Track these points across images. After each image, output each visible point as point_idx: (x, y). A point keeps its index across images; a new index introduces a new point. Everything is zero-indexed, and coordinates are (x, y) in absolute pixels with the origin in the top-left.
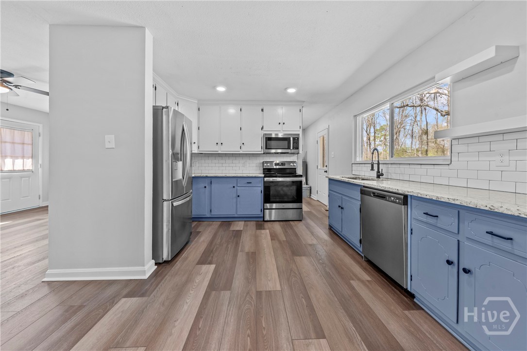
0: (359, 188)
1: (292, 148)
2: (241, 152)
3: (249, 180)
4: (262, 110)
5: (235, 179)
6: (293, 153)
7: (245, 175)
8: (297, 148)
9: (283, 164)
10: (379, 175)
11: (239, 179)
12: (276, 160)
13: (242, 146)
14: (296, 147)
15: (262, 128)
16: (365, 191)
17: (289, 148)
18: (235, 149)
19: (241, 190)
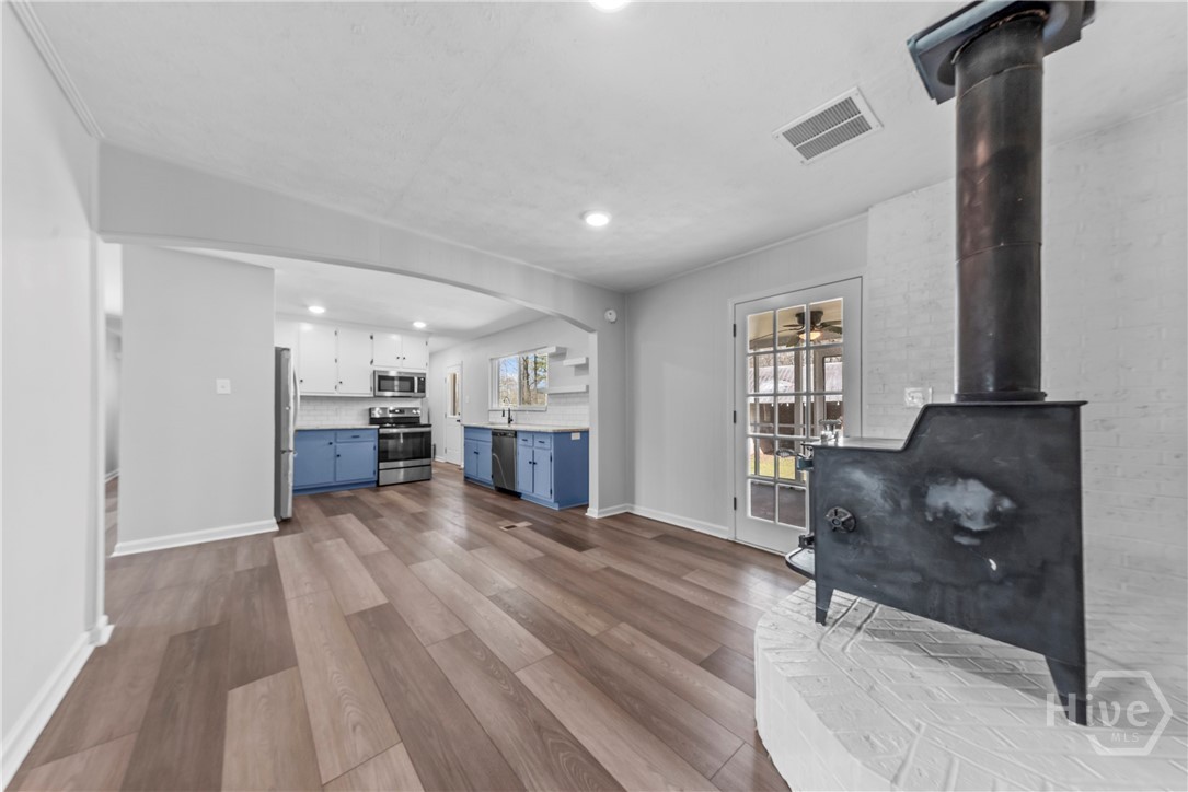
0: (490, 432)
1: (416, 390)
2: (337, 394)
3: (354, 434)
4: (372, 338)
5: (332, 433)
6: (417, 397)
7: (350, 427)
8: (424, 391)
9: (401, 411)
10: (510, 421)
11: (339, 433)
12: (390, 405)
13: (340, 386)
14: (422, 389)
15: (372, 362)
16: (496, 433)
17: (412, 390)
18: (328, 390)
19: (341, 448)
